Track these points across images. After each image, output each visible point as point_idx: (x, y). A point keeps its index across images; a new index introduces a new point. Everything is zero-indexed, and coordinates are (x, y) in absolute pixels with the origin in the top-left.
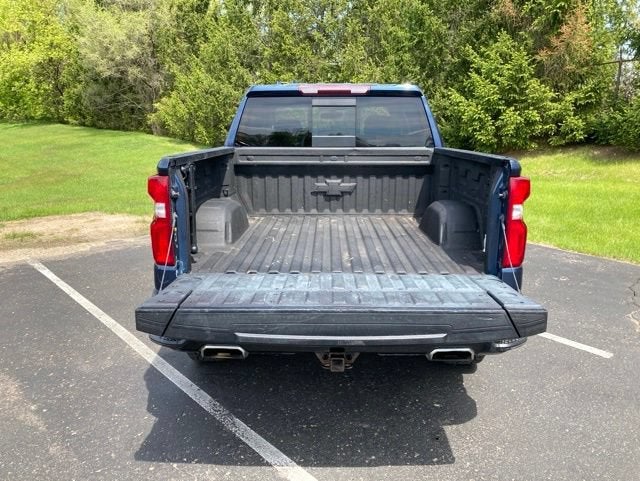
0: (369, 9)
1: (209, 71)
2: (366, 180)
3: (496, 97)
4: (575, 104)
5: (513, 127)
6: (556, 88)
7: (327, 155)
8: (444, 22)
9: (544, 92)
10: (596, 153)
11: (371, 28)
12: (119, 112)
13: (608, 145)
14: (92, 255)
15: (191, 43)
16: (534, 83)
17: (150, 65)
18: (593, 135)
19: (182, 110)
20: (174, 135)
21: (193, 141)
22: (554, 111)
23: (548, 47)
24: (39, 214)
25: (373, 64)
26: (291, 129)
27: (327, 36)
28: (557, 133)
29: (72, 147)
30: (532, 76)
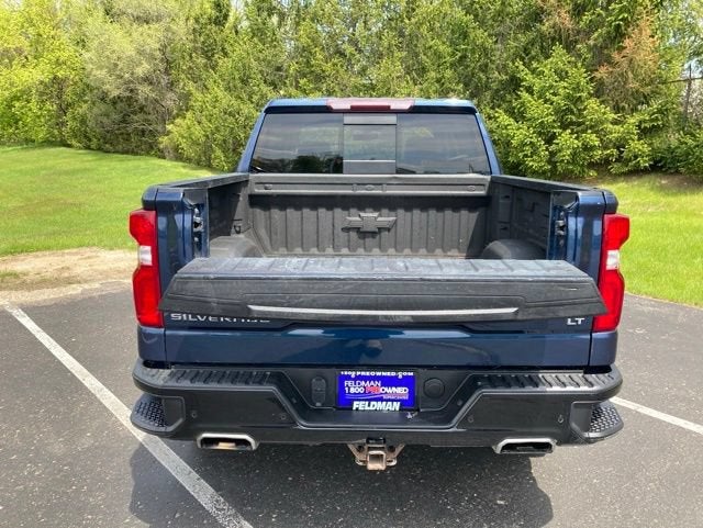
0: (407, 21)
1: (228, 89)
2: (409, 214)
3: (551, 119)
4: (639, 126)
5: (569, 152)
6: (617, 109)
7: (362, 184)
8: (490, 35)
9: (604, 113)
10: (663, 182)
11: (409, 42)
12: (129, 134)
13: (677, 172)
14: (84, 299)
15: (209, 58)
16: (593, 104)
17: (163, 83)
18: (660, 161)
19: (198, 132)
20: (189, 160)
21: (209, 167)
22: (616, 135)
23: (609, 63)
24: (26, 250)
25: (411, 83)
26: (318, 153)
27: (360, 51)
28: (619, 160)
29: (74, 172)
30: (591, 95)
